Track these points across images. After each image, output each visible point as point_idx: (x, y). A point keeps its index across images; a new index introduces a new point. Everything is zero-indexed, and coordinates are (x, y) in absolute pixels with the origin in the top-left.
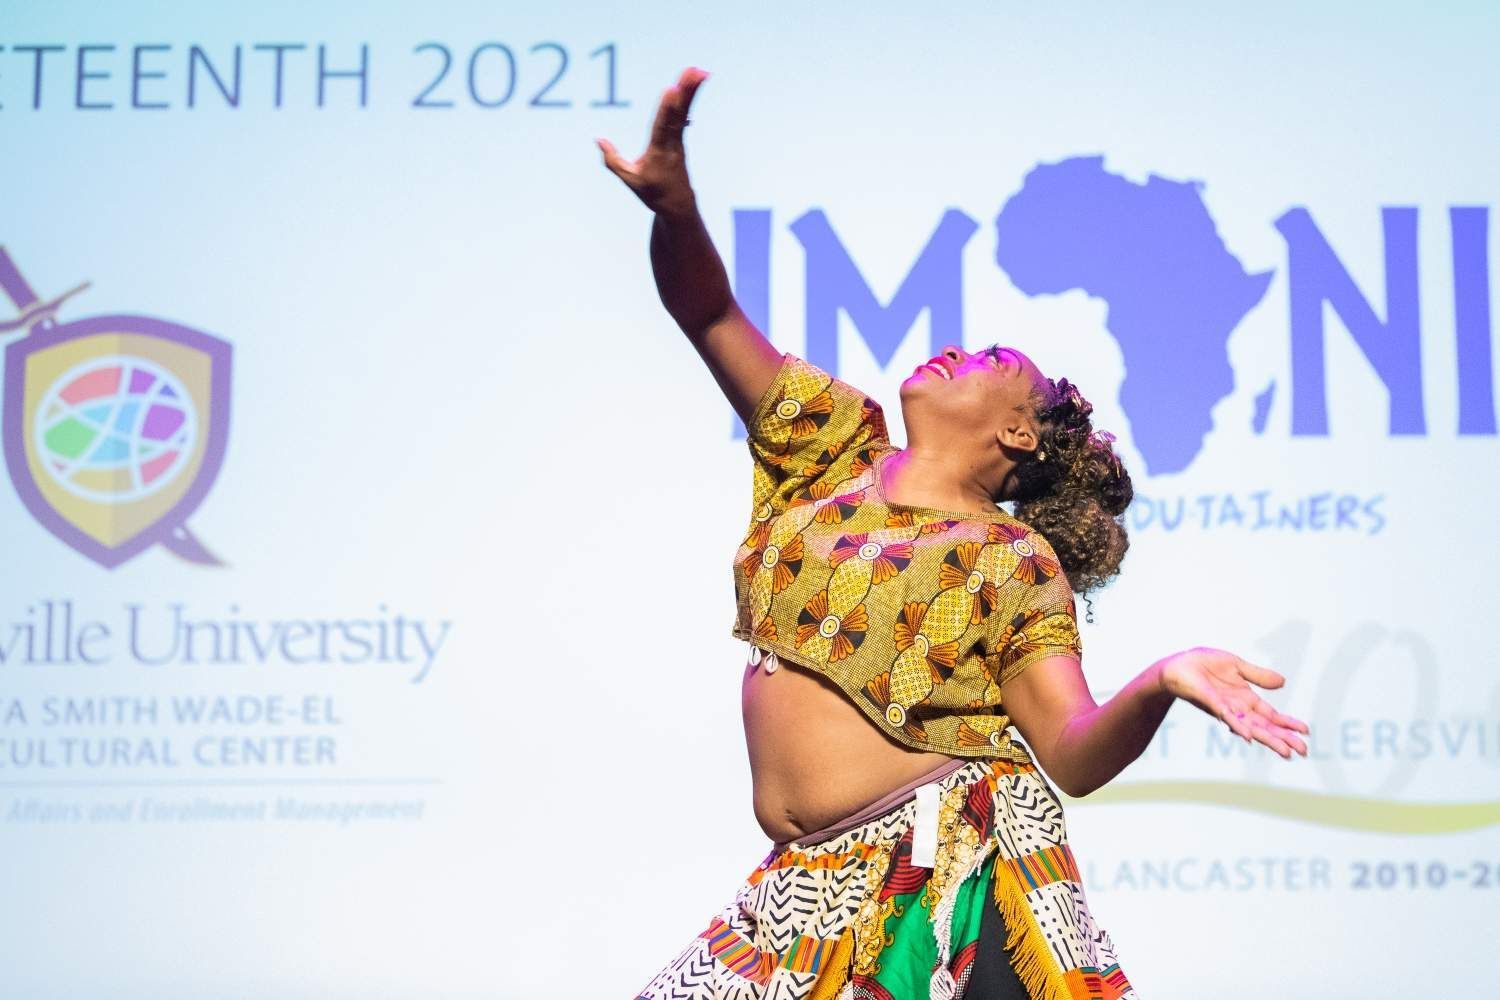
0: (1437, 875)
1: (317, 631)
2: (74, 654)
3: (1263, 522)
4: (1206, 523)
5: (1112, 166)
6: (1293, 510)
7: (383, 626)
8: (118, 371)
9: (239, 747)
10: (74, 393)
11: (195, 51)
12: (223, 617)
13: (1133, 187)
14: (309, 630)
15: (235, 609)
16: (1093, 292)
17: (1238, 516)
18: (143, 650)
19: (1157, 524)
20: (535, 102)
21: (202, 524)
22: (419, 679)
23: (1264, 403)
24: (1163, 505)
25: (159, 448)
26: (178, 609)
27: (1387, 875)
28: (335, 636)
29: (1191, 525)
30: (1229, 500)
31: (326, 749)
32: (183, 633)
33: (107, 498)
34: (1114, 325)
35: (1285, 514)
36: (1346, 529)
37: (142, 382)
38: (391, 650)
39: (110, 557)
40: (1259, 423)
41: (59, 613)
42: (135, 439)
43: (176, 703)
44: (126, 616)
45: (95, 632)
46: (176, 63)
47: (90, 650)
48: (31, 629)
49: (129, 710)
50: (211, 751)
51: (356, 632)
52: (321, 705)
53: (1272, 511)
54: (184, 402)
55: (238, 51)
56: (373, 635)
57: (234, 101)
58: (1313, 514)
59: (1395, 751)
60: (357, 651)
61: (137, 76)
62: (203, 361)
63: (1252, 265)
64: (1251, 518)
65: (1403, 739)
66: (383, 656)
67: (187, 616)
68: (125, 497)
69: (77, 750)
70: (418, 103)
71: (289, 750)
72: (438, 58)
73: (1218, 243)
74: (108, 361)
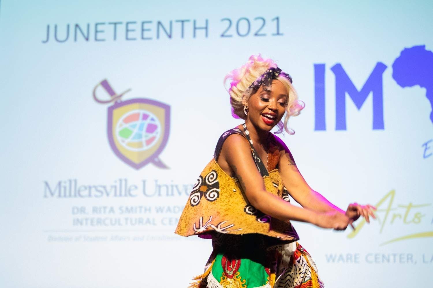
5: (427, 48)
8: (139, 114)
10: (127, 120)
11: (159, 23)
12: (169, 183)
15: (172, 181)
16: (422, 86)
18: (147, 192)
20: (256, 35)
21: (163, 157)
25: (151, 135)
32: (158, 188)
33: (136, 150)
34: (428, 95)
37: (145, 117)
39: (137, 166)
41: (123, 183)
42: (144, 133)
43: (156, 208)
44: (142, 183)
45: (133, 188)
46: (153, 26)
47: (133, 193)
48: (115, 187)
49: (143, 210)
50: (166, 221)
54: (157, 122)
55: (171, 23)
57: (170, 36)
61: (143, 30)
62: (162, 111)
67: (159, 183)
68: (141, 150)
69: (129, 221)
70: (222, 36)
72: (227, 23)
74: (136, 111)
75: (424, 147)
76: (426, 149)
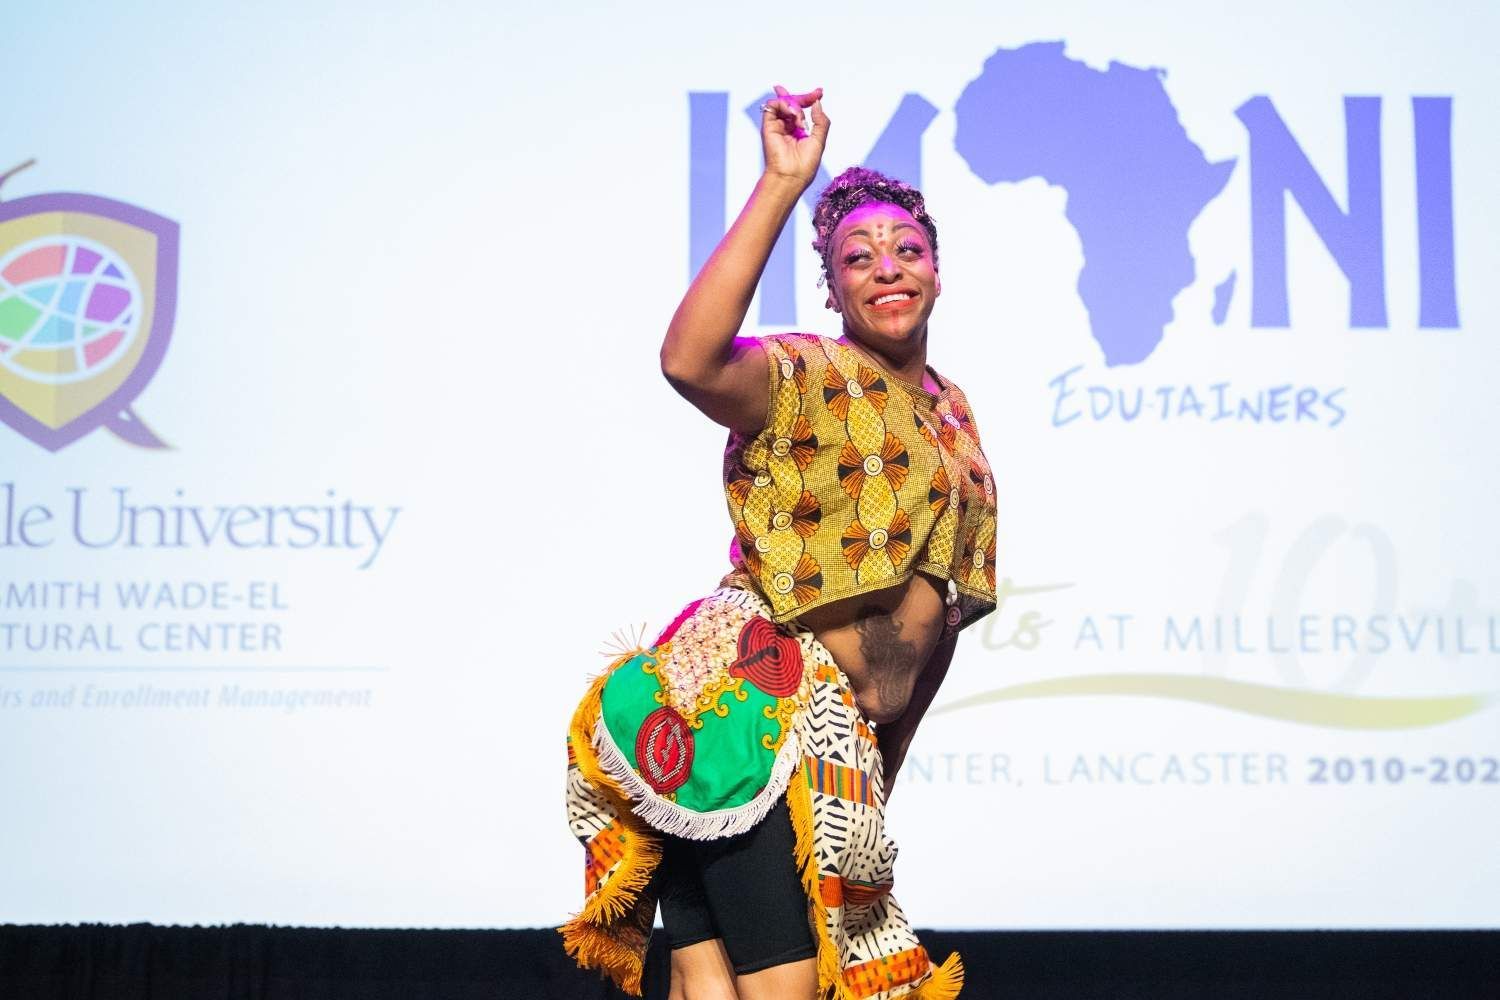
0: (1394, 770)
1: (264, 515)
2: (16, 537)
3: (1222, 414)
4: (1165, 414)
5: (1072, 53)
6: (1254, 404)
7: (331, 511)
8: (64, 249)
9: (183, 632)
10: (17, 272)
12: (168, 501)
13: (1094, 73)
14: (256, 516)
15: (180, 493)
16: (1052, 181)
17: (1197, 407)
18: (85, 534)
19: (1116, 413)
21: (145, 406)
22: (367, 565)
23: (1224, 293)
24: (1121, 394)
25: (104, 329)
26: (122, 492)
27: (1344, 771)
28: (282, 521)
29: (1150, 415)
30: (1189, 391)
31: (271, 636)
32: (127, 515)
33: (51, 379)
34: (1073, 213)
35: (1245, 405)
36: (1305, 419)
37: (86, 261)
38: (339, 536)
39: (52, 439)
40: (1219, 314)
42: (79, 319)
43: (119, 588)
44: (70, 498)
45: (38, 514)
47: (31, 532)
49: (71, 594)
50: (155, 637)
51: (302, 517)
52: (268, 591)
53: (1232, 403)
54: (129, 282)
56: (320, 521)
58: (1273, 405)
59: (1354, 646)
60: (304, 536)
62: (149, 241)
63: (1213, 154)
64: (1211, 409)
65: (1361, 634)
66: (331, 542)
67: (130, 500)
68: (67, 378)
69: (19, 635)
71: (234, 635)
73: (1181, 131)
74: (56, 240)
75: (1056, 390)
76: (1063, 395)
